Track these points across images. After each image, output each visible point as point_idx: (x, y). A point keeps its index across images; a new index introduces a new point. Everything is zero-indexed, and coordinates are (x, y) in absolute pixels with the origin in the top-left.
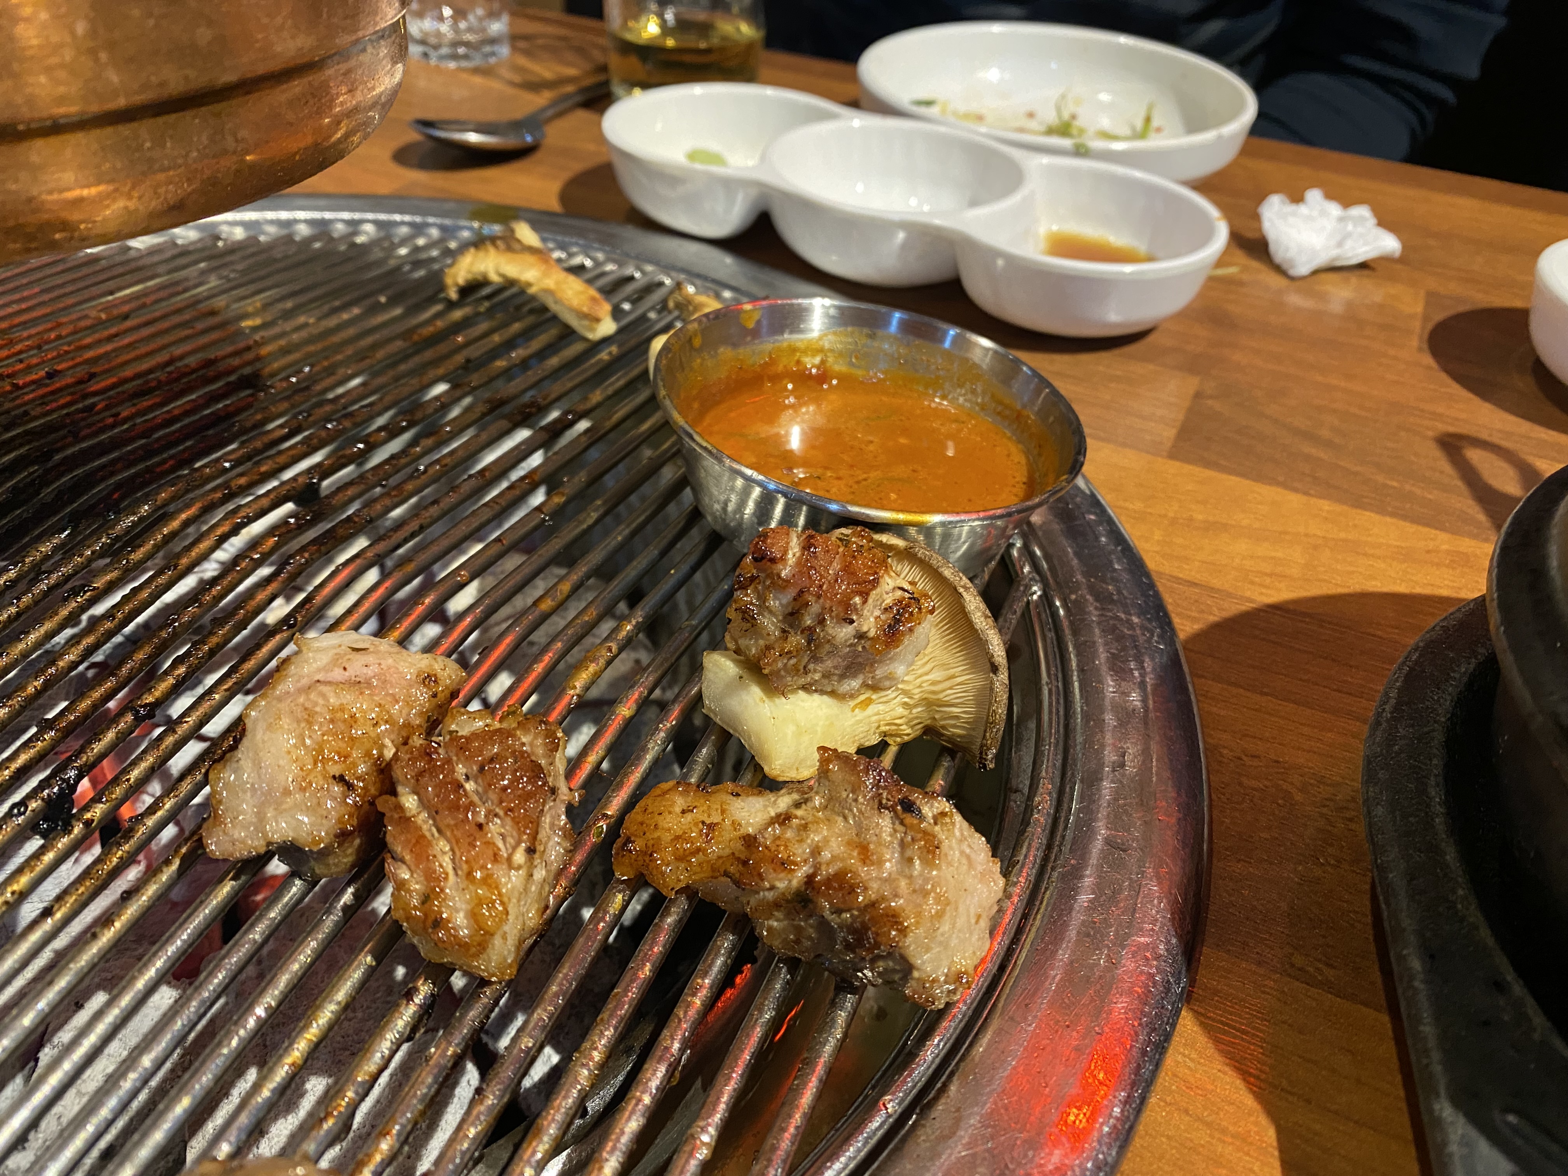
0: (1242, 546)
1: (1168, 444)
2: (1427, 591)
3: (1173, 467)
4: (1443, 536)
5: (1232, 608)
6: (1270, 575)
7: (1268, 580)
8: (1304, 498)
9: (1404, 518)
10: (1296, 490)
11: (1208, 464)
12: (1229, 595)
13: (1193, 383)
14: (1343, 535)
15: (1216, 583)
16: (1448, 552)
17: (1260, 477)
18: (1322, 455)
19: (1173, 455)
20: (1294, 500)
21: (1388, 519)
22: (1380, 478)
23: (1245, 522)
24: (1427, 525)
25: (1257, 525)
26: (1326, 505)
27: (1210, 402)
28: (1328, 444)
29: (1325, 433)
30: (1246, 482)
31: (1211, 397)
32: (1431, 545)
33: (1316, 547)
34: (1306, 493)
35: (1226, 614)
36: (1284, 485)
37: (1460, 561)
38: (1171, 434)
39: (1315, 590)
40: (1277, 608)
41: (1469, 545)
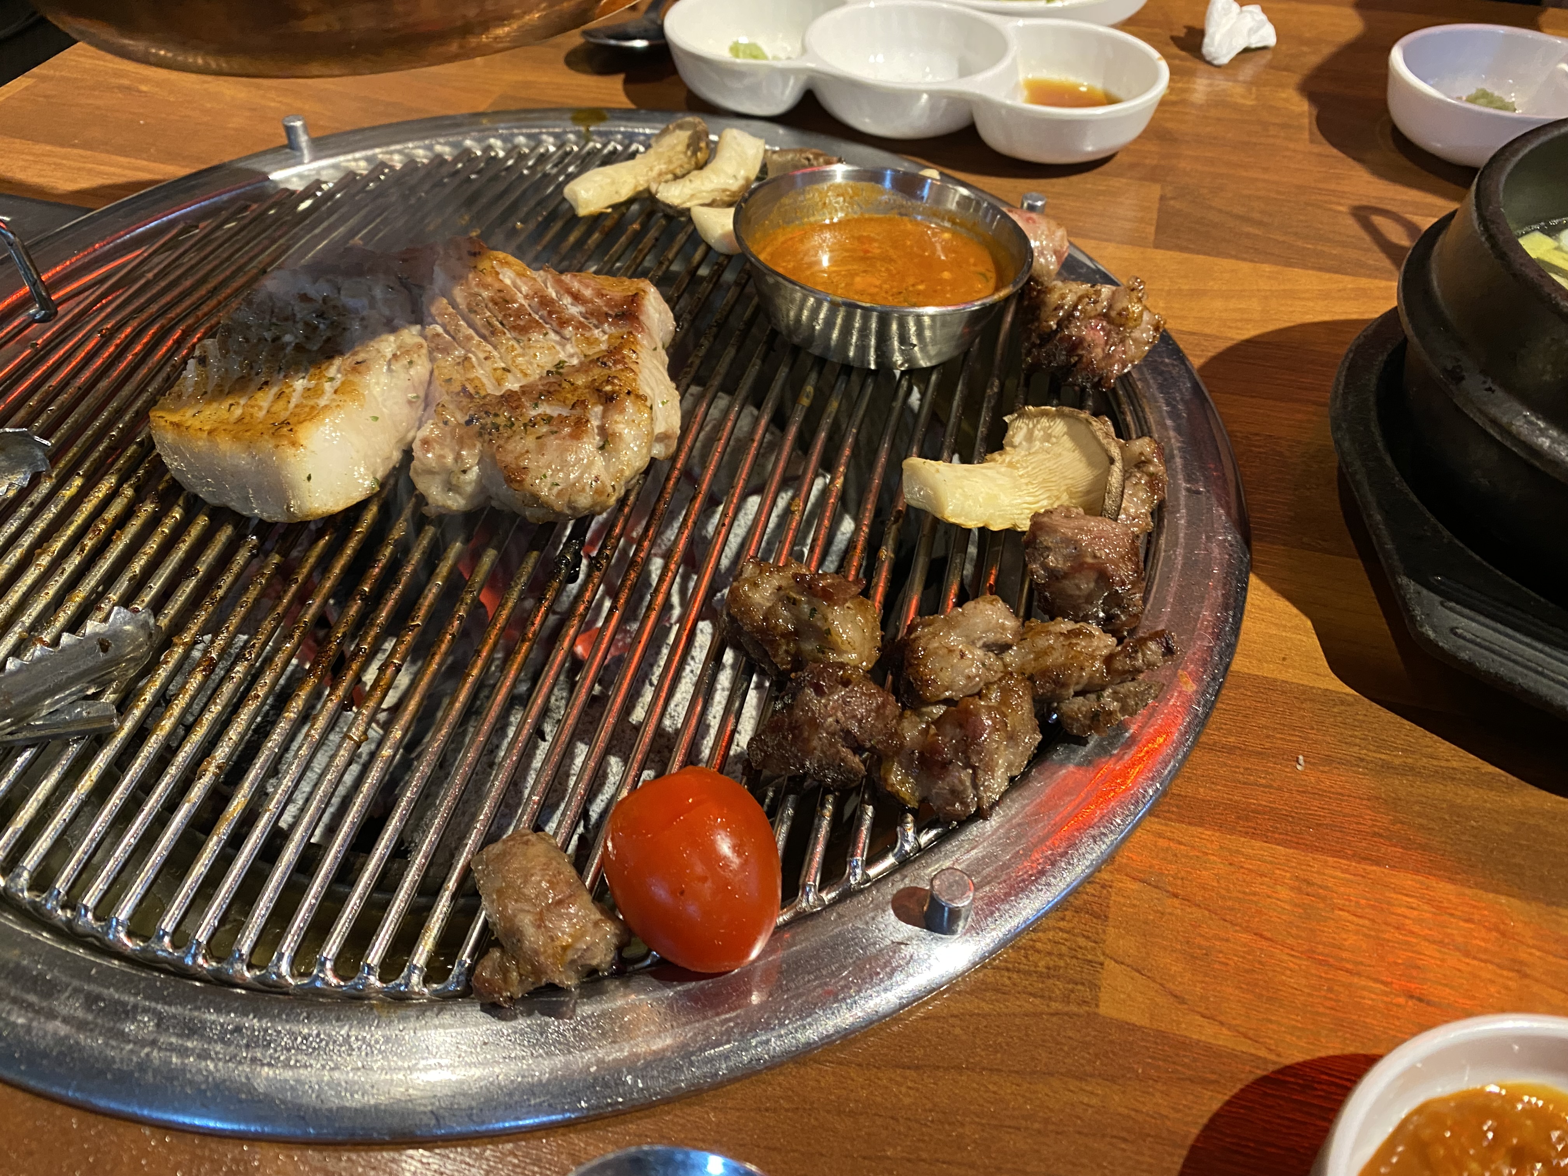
0: (1218, 304)
1: (1152, 238)
2: (1343, 317)
3: (1160, 255)
4: (1348, 278)
5: (1222, 346)
6: (1241, 320)
7: (1239, 324)
8: (1251, 265)
9: (1320, 269)
10: (1245, 260)
11: (1182, 249)
12: (1217, 337)
13: (1156, 190)
14: (1282, 287)
15: (1207, 331)
16: (1352, 289)
17: (1219, 254)
18: (1257, 232)
19: (1157, 246)
20: (1245, 267)
21: (1310, 272)
22: (1300, 243)
23: (1216, 287)
24: (1336, 272)
25: (1224, 288)
26: (1267, 268)
27: (1172, 202)
28: (1260, 224)
29: (1256, 216)
30: (1210, 259)
31: (1172, 198)
32: (1341, 286)
33: (1266, 298)
34: (1252, 261)
35: (1218, 350)
36: (1236, 258)
37: (1361, 294)
38: (1152, 229)
39: (1270, 328)
40: (1249, 342)
41: (1364, 282)
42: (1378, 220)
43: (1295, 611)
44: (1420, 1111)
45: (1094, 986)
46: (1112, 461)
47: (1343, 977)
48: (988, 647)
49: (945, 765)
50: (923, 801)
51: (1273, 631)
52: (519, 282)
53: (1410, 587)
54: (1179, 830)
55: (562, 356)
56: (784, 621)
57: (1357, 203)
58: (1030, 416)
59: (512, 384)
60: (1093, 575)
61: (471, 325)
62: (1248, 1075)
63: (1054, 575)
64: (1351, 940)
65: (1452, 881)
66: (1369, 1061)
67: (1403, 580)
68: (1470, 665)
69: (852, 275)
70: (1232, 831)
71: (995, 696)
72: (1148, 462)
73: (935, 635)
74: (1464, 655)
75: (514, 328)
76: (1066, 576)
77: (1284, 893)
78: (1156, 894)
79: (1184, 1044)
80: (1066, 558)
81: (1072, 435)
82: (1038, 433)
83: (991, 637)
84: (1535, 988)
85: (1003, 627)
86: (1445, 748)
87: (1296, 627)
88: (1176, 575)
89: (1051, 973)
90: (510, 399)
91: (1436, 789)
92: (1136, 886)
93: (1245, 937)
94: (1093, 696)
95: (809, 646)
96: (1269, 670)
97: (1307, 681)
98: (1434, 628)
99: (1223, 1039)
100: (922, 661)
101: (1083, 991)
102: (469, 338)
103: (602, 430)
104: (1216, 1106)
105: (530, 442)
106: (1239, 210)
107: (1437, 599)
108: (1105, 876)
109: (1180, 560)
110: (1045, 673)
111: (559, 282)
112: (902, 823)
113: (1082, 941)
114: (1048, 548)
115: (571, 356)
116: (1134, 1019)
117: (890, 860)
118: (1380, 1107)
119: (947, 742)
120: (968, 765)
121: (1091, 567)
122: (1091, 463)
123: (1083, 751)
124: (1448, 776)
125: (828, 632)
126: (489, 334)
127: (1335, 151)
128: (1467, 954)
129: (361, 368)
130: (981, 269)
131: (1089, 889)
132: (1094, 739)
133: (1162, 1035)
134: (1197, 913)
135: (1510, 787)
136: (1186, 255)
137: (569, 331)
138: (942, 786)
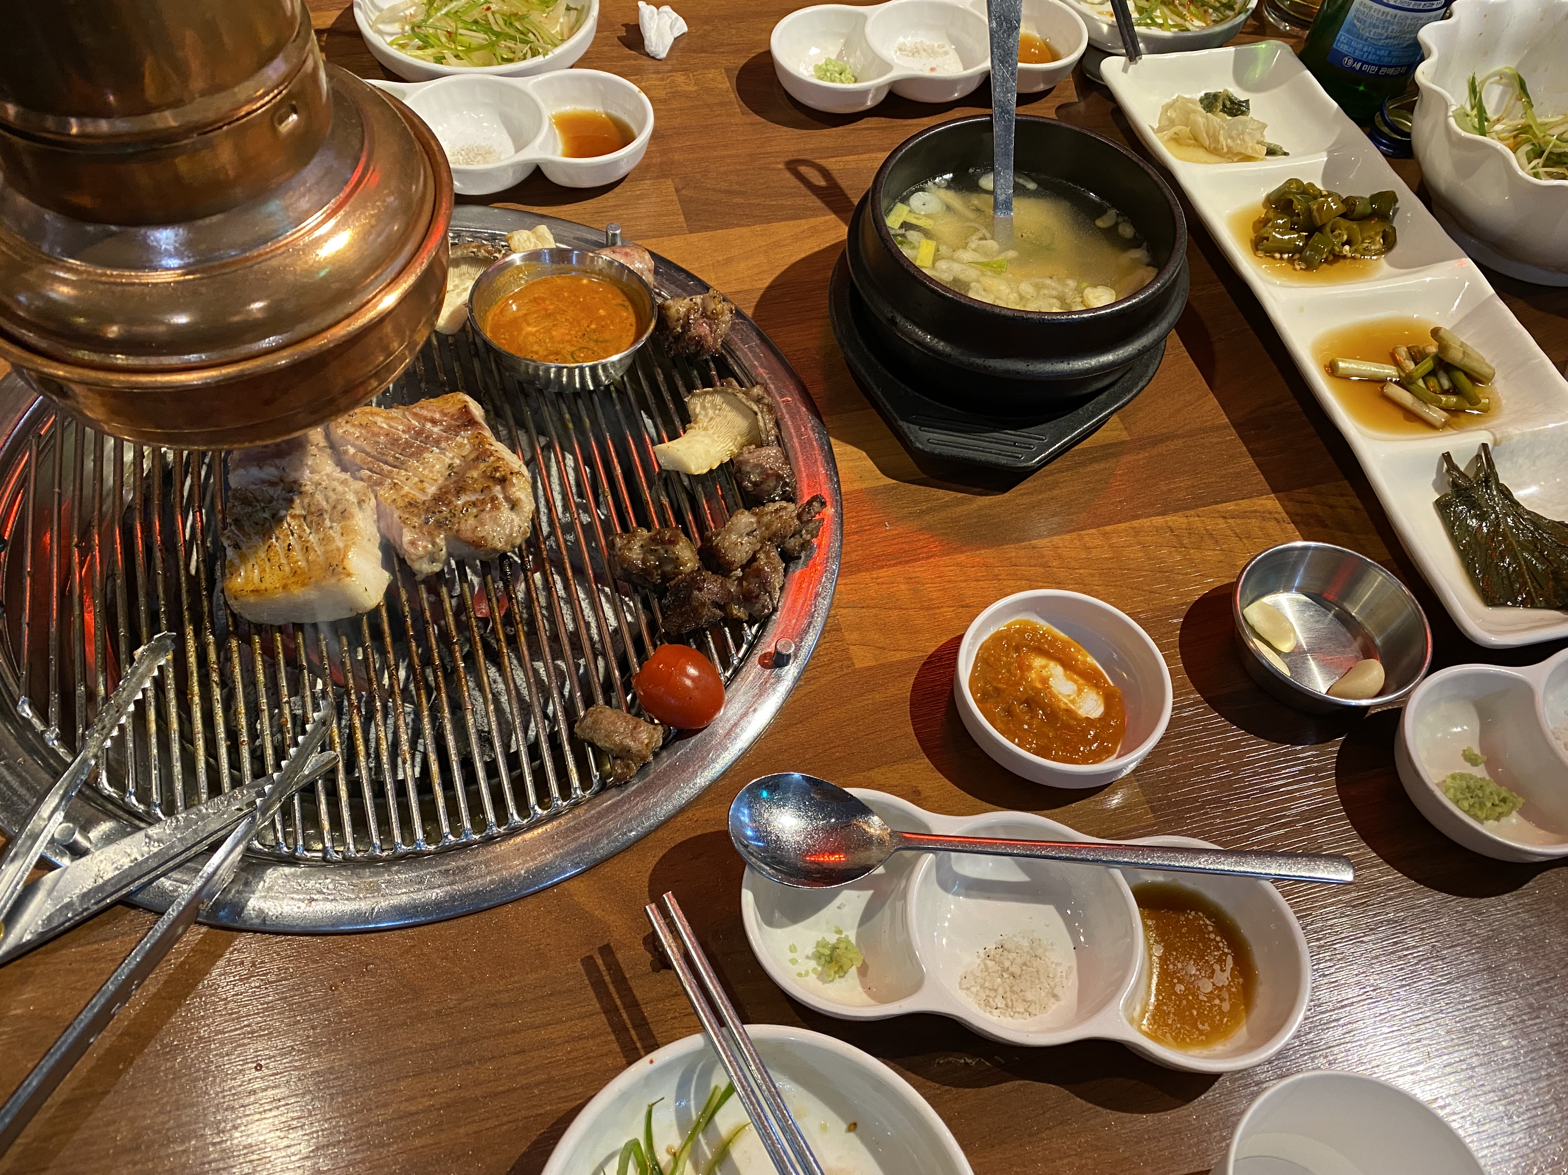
0: (743, 265)
1: (685, 225)
3: (694, 237)
4: (803, 221)
5: (758, 295)
6: (760, 273)
7: (760, 276)
8: (748, 228)
9: (786, 219)
10: (743, 225)
11: (706, 229)
12: (753, 290)
13: (672, 184)
14: (771, 240)
15: (746, 287)
16: (809, 229)
17: (727, 225)
18: (741, 200)
19: (691, 231)
20: (745, 230)
21: (782, 223)
22: (767, 202)
23: (737, 252)
24: (796, 219)
25: (741, 251)
26: (758, 228)
27: (684, 192)
28: (741, 193)
29: (736, 187)
30: (724, 231)
31: (684, 188)
32: (802, 228)
33: (766, 251)
37: (814, 231)
38: (682, 218)
39: (777, 272)
40: (770, 288)
41: (813, 221)
42: (803, 169)
43: (856, 449)
44: (980, 649)
45: (850, 659)
46: (756, 414)
47: (937, 611)
48: (748, 534)
49: (757, 597)
50: (750, 615)
51: (851, 464)
52: (392, 424)
53: (904, 425)
54: (852, 579)
55: (448, 461)
56: (653, 561)
57: (786, 159)
58: (699, 395)
59: (432, 490)
60: (774, 478)
61: (386, 463)
62: (919, 664)
63: (755, 484)
64: (935, 595)
65: (962, 552)
66: (961, 637)
67: (901, 423)
68: (940, 455)
69: (548, 331)
70: (873, 569)
71: (762, 556)
72: (763, 398)
73: (724, 539)
74: (937, 452)
75: (411, 455)
76: (762, 483)
77: (903, 587)
78: (856, 610)
79: (891, 665)
80: (759, 475)
81: (728, 403)
82: (708, 405)
83: (749, 530)
84: (1005, 583)
85: (752, 523)
86: (940, 493)
87: (859, 458)
88: (799, 454)
89: (831, 661)
90: (440, 498)
91: (943, 514)
92: (846, 610)
93: (896, 612)
94: (798, 536)
95: (669, 568)
96: (856, 486)
97: (875, 484)
98: (921, 443)
99: (905, 656)
100: (725, 555)
101: (846, 663)
102: (390, 472)
103: (507, 499)
104: (912, 682)
105: (471, 521)
106: (724, 185)
107: (917, 427)
108: (833, 612)
109: (797, 444)
110: (775, 535)
111: (416, 415)
112: (743, 629)
113: (836, 644)
114: (749, 473)
115: (452, 458)
116: (870, 664)
117: (745, 647)
118: (969, 652)
119: (754, 586)
120: (766, 592)
121: (772, 475)
122: (745, 416)
123: (801, 561)
124: (946, 505)
125: (677, 558)
126: (399, 465)
127: (759, 119)
128: (977, 580)
129: (346, 514)
130: (619, 301)
131: (829, 620)
132: (803, 555)
133: (883, 665)
134: (874, 611)
135: (970, 500)
136: (710, 233)
137: (443, 445)
138: (758, 606)
